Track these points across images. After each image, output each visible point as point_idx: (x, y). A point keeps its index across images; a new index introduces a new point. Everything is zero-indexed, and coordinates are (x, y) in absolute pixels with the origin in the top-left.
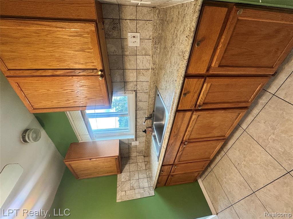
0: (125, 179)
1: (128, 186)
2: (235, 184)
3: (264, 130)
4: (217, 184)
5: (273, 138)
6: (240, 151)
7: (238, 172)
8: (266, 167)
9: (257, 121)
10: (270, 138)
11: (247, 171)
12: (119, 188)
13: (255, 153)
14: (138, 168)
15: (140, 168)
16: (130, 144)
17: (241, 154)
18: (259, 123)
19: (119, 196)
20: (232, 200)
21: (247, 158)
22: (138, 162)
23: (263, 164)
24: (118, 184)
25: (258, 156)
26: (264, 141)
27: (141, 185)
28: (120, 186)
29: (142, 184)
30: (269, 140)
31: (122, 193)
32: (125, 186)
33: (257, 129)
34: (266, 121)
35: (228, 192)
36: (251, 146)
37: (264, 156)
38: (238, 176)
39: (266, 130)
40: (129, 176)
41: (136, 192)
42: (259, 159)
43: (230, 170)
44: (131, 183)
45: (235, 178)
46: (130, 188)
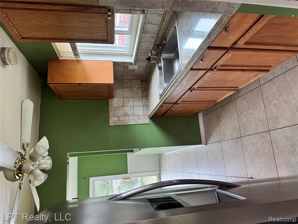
0: (118, 105)
1: (121, 113)
2: (230, 127)
3: (274, 93)
4: (215, 123)
5: (275, 103)
6: (248, 102)
7: (237, 119)
8: (258, 122)
9: (274, 82)
10: (274, 101)
11: (244, 121)
12: (111, 113)
13: (257, 109)
14: (133, 94)
15: (135, 94)
16: (126, 67)
17: (246, 105)
18: (274, 85)
19: (112, 121)
20: (223, 138)
21: (250, 110)
22: (134, 87)
23: (258, 120)
24: (110, 109)
25: (258, 112)
26: (268, 102)
27: (136, 113)
28: (112, 111)
29: (137, 111)
30: (272, 103)
31: (115, 118)
32: (118, 112)
33: (270, 90)
34: (279, 86)
35: (222, 131)
36: (258, 102)
37: (262, 114)
38: (236, 122)
39: (275, 94)
40: (123, 102)
41: (130, 119)
42: (257, 114)
43: (232, 115)
44: (125, 109)
45: (233, 123)
46: (123, 114)
